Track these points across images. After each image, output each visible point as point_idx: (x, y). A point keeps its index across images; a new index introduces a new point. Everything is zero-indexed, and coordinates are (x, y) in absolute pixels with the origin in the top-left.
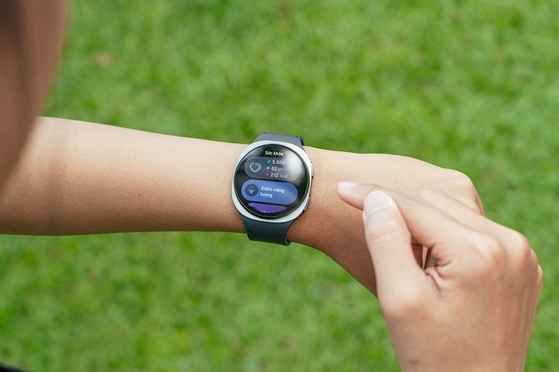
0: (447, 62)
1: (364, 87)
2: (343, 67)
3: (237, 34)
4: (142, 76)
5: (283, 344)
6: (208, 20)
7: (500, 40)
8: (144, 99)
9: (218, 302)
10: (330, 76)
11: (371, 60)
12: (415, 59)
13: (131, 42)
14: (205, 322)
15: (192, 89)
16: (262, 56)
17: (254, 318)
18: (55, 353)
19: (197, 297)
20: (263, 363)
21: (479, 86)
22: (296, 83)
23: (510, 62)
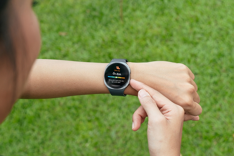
0: (175, 33)
1: (148, 42)
2: (141, 35)
3: (106, 25)
4: (75, 39)
5: (123, 126)
6: (97, 20)
7: (192, 26)
8: (76, 46)
9: (102, 113)
10: (137, 38)
11: (150, 33)
12: (164, 33)
13: (72, 28)
14: (98, 119)
15: (92, 43)
16: (115, 33)
17: (114, 118)
18: (49, 130)
19: (95, 111)
20: (117, 132)
21: (185, 41)
22: (126, 41)
23: (195, 33)
